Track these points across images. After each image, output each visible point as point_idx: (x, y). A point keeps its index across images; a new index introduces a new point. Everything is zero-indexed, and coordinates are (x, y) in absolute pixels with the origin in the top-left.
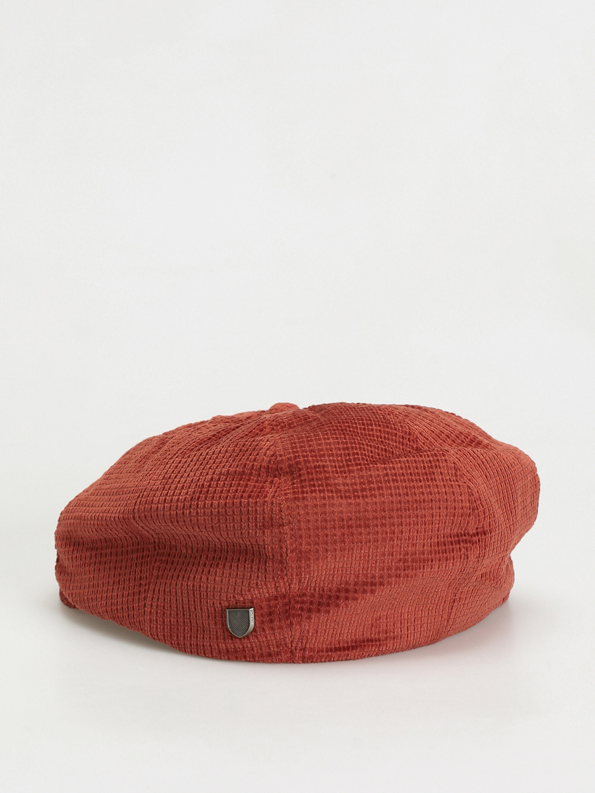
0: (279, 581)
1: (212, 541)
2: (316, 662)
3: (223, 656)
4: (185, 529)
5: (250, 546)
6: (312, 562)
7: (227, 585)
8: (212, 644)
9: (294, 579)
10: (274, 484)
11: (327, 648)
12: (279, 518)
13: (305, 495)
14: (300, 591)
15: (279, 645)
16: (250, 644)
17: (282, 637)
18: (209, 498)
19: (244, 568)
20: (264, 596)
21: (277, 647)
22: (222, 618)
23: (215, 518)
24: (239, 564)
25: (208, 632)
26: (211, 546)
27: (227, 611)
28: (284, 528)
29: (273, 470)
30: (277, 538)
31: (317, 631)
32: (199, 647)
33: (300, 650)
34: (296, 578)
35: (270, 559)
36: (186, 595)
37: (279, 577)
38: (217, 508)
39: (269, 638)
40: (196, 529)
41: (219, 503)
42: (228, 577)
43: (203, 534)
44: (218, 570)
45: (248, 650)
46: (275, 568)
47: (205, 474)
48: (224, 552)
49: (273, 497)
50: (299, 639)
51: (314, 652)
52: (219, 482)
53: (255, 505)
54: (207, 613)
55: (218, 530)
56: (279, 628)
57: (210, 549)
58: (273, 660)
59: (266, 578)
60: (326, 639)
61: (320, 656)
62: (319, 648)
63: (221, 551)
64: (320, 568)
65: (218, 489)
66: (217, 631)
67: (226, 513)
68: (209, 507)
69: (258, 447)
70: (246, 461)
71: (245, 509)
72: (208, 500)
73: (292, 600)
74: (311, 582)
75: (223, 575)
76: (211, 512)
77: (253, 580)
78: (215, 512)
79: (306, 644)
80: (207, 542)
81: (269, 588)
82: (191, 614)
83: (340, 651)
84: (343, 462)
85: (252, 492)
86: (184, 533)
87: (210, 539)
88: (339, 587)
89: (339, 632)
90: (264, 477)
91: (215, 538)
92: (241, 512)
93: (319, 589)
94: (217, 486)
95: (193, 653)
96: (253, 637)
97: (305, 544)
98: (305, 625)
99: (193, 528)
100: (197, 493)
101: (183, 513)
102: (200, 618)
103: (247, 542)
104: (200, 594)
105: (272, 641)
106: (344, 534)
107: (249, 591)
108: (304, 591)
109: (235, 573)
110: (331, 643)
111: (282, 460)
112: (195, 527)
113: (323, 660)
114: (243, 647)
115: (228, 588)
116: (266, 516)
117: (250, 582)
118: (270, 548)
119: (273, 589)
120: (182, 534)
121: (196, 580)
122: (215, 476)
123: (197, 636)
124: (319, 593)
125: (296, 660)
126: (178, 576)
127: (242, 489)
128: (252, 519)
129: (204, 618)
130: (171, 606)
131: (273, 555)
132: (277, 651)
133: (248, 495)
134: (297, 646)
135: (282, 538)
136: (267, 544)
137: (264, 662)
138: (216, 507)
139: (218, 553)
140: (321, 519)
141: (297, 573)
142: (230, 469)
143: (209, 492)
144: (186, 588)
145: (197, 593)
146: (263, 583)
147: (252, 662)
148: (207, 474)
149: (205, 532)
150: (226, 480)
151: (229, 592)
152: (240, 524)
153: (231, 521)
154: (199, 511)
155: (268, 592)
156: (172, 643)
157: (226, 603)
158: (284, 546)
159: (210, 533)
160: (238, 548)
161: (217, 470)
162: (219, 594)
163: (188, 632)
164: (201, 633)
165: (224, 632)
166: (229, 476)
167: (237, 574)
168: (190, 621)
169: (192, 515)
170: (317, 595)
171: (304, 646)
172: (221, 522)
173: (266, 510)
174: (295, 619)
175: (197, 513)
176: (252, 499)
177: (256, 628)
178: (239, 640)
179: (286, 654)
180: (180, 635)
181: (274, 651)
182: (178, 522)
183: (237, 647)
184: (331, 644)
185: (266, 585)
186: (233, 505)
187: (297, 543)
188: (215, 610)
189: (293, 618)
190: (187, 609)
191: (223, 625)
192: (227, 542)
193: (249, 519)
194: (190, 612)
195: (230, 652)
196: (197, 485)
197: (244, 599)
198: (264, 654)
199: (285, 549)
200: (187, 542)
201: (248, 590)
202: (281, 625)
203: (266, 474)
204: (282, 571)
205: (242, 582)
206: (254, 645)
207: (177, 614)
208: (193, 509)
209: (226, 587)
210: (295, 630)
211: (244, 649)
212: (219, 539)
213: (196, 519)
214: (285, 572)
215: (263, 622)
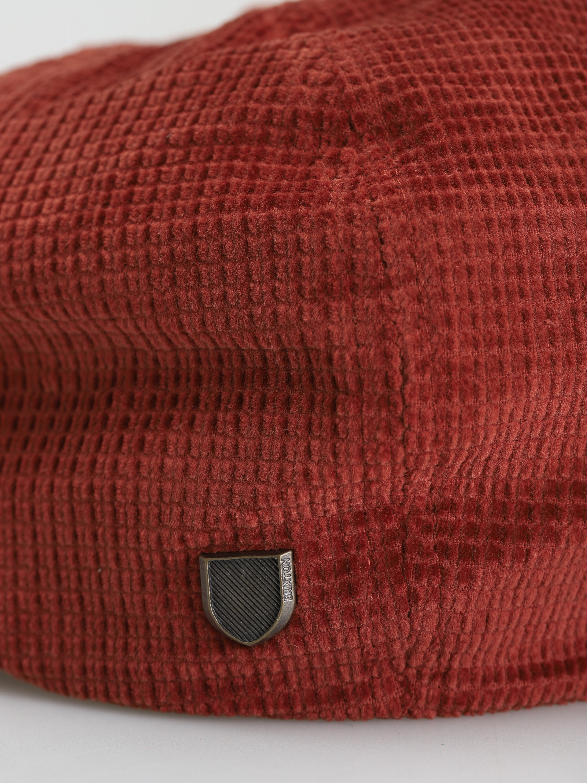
0: (379, 464)
1: (146, 349)
2: (480, 712)
3: (191, 702)
4: (59, 315)
5: (278, 358)
6: (483, 398)
7: (205, 481)
8: (155, 667)
9: (425, 453)
10: (343, 163)
11: (510, 669)
12: (376, 261)
13: (452, 191)
14: (435, 493)
15: (369, 664)
16: (278, 663)
17: (382, 639)
18: (135, 217)
19: (261, 427)
20: (325, 511)
21: (365, 669)
22: (188, 583)
23: (161, 276)
24: (241, 414)
25: (141, 631)
26: (141, 365)
27: (206, 562)
28: (394, 294)
29: (335, 124)
30: (370, 327)
31: (488, 616)
32: (112, 678)
33: (433, 677)
34: (431, 453)
35: (347, 394)
36: (66, 519)
37: (382, 449)
38: (168, 244)
39: (340, 644)
40: (96, 313)
41: (171, 227)
42: (206, 457)
43: (119, 328)
44: (172, 437)
45: (272, 684)
46: (366, 422)
47: (114, 150)
48: (188, 380)
49: (349, 200)
50: (432, 642)
51: (473, 681)
52: (164, 168)
53: (295, 228)
54: (138, 571)
55: (172, 310)
56: (372, 612)
57: (140, 375)
58: (350, 711)
59: (335, 455)
60: (508, 642)
61: (490, 692)
62: (488, 668)
63: (177, 379)
64: (506, 419)
65: (161, 186)
66: (170, 628)
67: (198, 259)
68: (140, 241)
69: (274, 63)
70: (245, 102)
71: (262, 240)
72: (133, 223)
73: (411, 524)
74: (472, 466)
75: (189, 450)
76: (147, 256)
77: (294, 463)
78: (159, 256)
79: (451, 660)
80: (129, 356)
81: (346, 486)
82: (85, 575)
83: (547, 675)
84: (544, 98)
85: (277, 189)
86: (51, 330)
87: (141, 344)
88: (554, 477)
89: (546, 618)
90: (307, 146)
91: (160, 340)
92: (247, 250)
93: (494, 487)
94: (158, 180)
95: (92, 694)
96: (292, 641)
97: (462, 342)
98: (454, 600)
99: (86, 311)
100: (95, 203)
101: (54, 266)
102: (115, 589)
103: (268, 344)
104: (115, 512)
105: (349, 651)
106: (574, 312)
107: (281, 496)
108: (449, 495)
109: (229, 443)
110: (521, 652)
111: (363, 91)
112: (94, 308)
113: (501, 704)
114: (256, 674)
115: (208, 491)
116: (334, 259)
117: (281, 471)
118: (348, 358)
119: (357, 490)
120: (45, 334)
121: (98, 471)
122: (147, 151)
123: (104, 645)
124: (494, 500)
125: (419, 708)
126: (38, 462)
127: (244, 181)
128: (286, 272)
129: (126, 588)
130: (15, 555)
131: (360, 382)
132: (363, 683)
133: (268, 197)
134: (423, 666)
135: (388, 326)
136: (337, 348)
137: (319, 717)
138: (164, 239)
139: (167, 385)
140: (505, 265)
141: (437, 435)
142: (197, 126)
143: (136, 198)
144: (65, 497)
145: (102, 512)
146: (326, 471)
147: (282, 717)
148: (122, 148)
149: (125, 320)
150: (185, 159)
151: (211, 505)
152: (244, 289)
153: (216, 282)
154: (107, 257)
155: (337, 501)
156: (20, 667)
157: (200, 538)
158: (396, 351)
159: (141, 324)
160: (236, 366)
161: (152, 134)
162: (177, 511)
163: (73, 630)
164: (117, 633)
165: (194, 628)
166: (196, 148)
167: (236, 446)
168: (81, 599)
169: (84, 269)
170: (486, 506)
171: (445, 664)
172: (180, 287)
173: (331, 241)
174: (425, 582)
175: (100, 262)
176: (280, 208)
177: (302, 615)
178: (243, 652)
179: (390, 691)
180: (47, 642)
181: (352, 682)
182: (36, 294)
183: (236, 674)
184: (520, 656)
185: (338, 477)
186: (220, 231)
187: (435, 339)
188: (164, 562)
189: (419, 578)
190: (70, 561)
191: (190, 605)
192: (197, 350)
193: (274, 270)
194: (78, 570)
195: (214, 689)
196: (90, 181)
197: (261, 523)
198: (322, 692)
199: (399, 360)
200: (61, 358)
201: (277, 494)
202: (378, 602)
203: (314, 135)
204: (389, 431)
205: (256, 472)
206: (291, 667)
207: (37, 578)
208: (85, 253)
209: (202, 488)
210: (425, 615)
211: (258, 680)
212: (169, 342)
213: (95, 281)
214: (400, 433)
215: (322, 594)
